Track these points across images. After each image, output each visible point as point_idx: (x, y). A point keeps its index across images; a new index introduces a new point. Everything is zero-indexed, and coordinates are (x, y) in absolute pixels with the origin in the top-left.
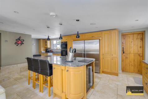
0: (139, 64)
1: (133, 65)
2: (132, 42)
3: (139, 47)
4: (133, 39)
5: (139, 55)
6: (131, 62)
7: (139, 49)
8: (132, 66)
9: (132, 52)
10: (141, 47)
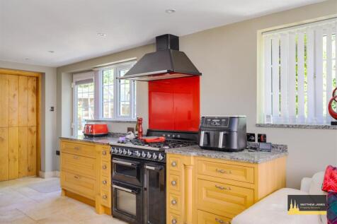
0: (29, 153)
1: (17, 157)
2: (14, 95)
3: (30, 109)
4: (18, 89)
5: (30, 130)
6: (13, 151)
7: (30, 113)
8: (15, 159)
9: (15, 123)
10: (33, 110)
